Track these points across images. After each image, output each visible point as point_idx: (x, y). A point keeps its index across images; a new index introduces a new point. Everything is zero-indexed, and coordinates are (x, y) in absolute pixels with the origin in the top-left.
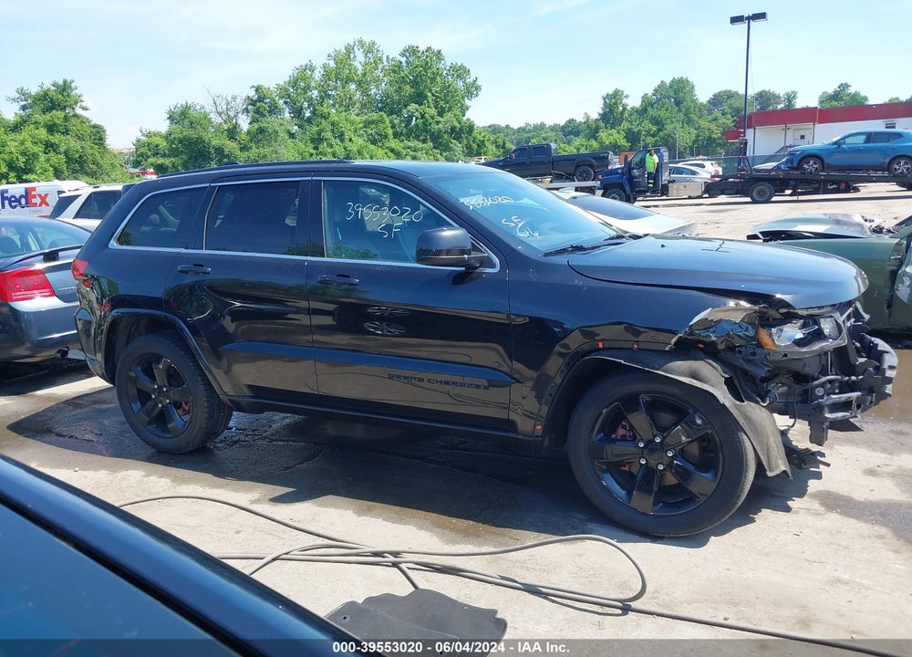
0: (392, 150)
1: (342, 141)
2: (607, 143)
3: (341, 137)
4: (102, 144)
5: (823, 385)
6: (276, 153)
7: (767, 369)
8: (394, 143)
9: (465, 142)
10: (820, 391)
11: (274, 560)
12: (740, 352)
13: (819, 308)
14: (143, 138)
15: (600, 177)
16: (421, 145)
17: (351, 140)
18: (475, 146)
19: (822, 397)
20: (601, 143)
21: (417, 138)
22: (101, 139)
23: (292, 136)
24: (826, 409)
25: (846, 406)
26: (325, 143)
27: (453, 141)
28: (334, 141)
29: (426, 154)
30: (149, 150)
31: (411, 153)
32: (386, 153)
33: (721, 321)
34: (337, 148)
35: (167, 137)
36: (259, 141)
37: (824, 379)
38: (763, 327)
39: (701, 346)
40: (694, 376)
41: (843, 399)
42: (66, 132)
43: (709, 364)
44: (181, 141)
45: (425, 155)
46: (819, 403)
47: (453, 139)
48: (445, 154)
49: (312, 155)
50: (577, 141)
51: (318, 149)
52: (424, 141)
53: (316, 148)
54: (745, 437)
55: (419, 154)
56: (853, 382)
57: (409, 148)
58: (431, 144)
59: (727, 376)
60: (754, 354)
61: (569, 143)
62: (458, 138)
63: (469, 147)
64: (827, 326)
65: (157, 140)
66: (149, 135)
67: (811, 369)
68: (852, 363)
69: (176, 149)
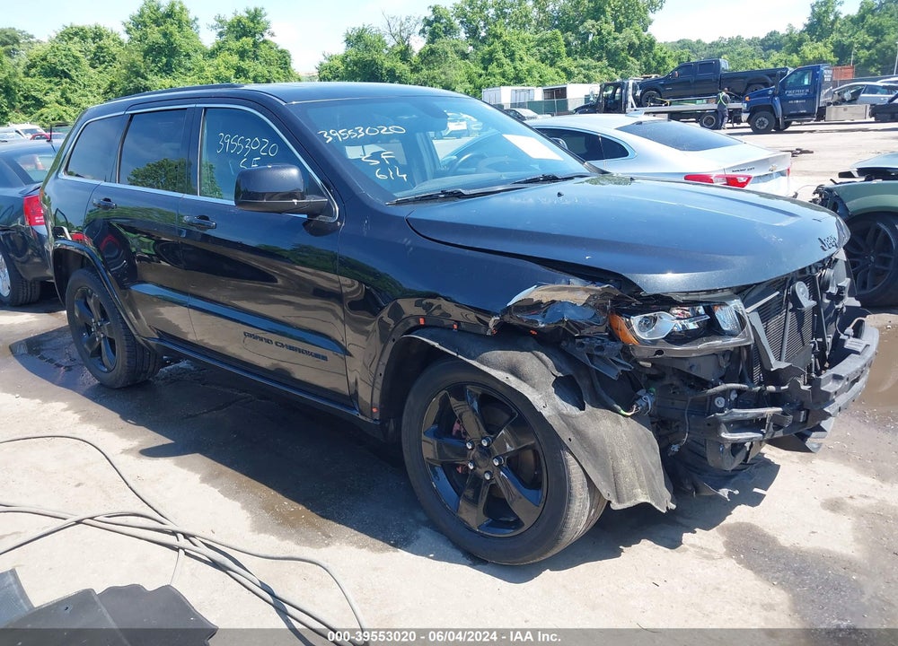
0: (564, 70)
1: (513, 60)
2: (811, 57)
3: (512, 57)
4: (288, 68)
5: (725, 394)
6: (445, 74)
7: (620, 368)
8: (566, 62)
9: (644, 59)
10: (720, 402)
11: (78, 522)
12: (582, 345)
13: (709, 292)
14: (326, 62)
15: (747, 98)
16: (595, 63)
17: (521, 59)
18: (654, 64)
19: (721, 411)
20: (803, 58)
21: (592, 55)
22: (286, 64)
23: (464, 56)
24: (723, 426)
25: (756, 425)
26: (495, 63)
27: (631, 58)
28: (505, 61)
29: (601, 72)
30: (331, 73)
31: (584, 72)
32: (557, 72)
33: (553, 302)
34: (506, 68)
35: (343, 61)
36: (430, 62)
37: (722, 387)
38: (621, 313)
39: (533, 332)
40: (514, 371)
41: (749, 416)
42: (256, 57)
43: (538, 357)
44: (356, 64)
45: (598, 74)
46: (715, 418)
47: (632, 56)
48: (620, 73)
49: (481, 75)
50: (776, 56)
51: (487, 70)
52: (599, 59)
53: (485, 68)
54: (570, 457)
55: (592, 73)
56: (771, 393)
57: (582, 66)
58: (606, 62)
59: (560, 375)
60: (601, 348)
61: (766, 59)
62: (636, 56)
63: (647, 64)
64: (725, 317)
65: (338, 63)
66: (331, 59)
67: (706, 372)
68: (766, 368)
69: (353, 71)
